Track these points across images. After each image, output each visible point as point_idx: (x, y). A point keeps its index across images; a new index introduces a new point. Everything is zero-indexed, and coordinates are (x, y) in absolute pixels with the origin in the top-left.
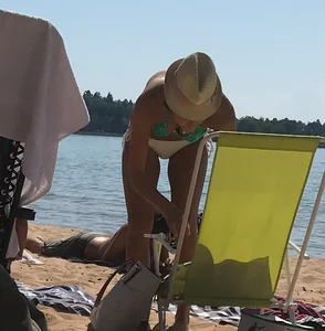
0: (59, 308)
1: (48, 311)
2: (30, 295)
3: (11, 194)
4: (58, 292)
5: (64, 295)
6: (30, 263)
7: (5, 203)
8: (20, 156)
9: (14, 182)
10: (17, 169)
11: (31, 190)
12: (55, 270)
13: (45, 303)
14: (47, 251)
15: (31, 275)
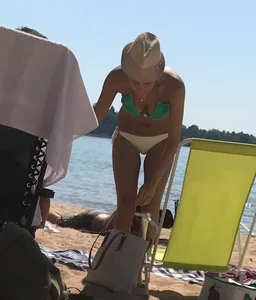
0: (71, 266)
1: (63, 268)
2: (50, 256)
3: (37, 177)
4: (70, 254)
5: (76, 256)
6: (50, 232)
7: (31, 184)
8: (44, 149)
9: (39, 168)
10: (41, 159)
11: (51, 175)
12: (69, 238)
13: (61, 262)
14: (63, 223)
15: (50, 240)
